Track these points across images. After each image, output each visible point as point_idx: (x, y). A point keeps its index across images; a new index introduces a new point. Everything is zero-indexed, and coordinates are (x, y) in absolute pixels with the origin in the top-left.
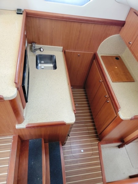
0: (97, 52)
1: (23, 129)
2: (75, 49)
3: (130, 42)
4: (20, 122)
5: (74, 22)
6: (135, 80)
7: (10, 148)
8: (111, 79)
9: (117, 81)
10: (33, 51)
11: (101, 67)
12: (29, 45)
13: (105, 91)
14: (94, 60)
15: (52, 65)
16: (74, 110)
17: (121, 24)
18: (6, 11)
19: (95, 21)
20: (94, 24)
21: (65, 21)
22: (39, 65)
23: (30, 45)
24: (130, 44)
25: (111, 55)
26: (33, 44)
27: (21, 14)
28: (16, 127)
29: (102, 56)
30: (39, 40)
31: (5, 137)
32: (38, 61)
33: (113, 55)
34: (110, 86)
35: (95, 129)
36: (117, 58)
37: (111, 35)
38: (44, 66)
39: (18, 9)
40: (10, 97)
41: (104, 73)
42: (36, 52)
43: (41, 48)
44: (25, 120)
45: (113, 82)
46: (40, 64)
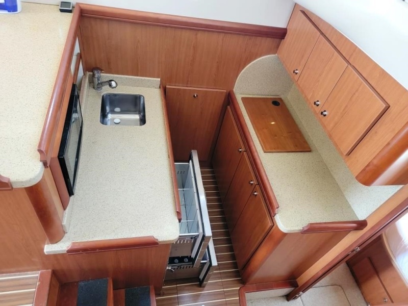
0: (234, 90)
1: (62, 255)
2: (187, 84)
3: (297, 70)
4: (54, 239)
5: (182, 28)
6: (312, 148)
7: (32, 300)
8: (261, 145)
9: (274, 150)
10: (96, 87)
11: (241, 120)
12: (88, 73)
13: (250, 172)
14: (228, 107)
15: (137, 117)
16: (177, 212)
17: (279, 35)
18: (38, 5)
19: (225, 27)
20: (223, 34)
21: (163, 26)
22: (110, 116)
23: (90, 75)
24: (296, 74)
25: (263, 97)
26: (96, 72)
27: (70, 11)
28: (45, 251)
29: (243, 99)
30: (109, 63)
31: (22, 275)
32: (108, 109)
33: (268, 97)
34: (258, 161)
35: (233, 257)
36: (276, 103)
37: (261, 56)
38: (120, 119)
39: (62, 2)
40: (26, 182)
41: (247, 134)
42: (103, 88)
43: (111, 81)
44: (66, 235)
45: (265, 152)
46: (111, 113)
